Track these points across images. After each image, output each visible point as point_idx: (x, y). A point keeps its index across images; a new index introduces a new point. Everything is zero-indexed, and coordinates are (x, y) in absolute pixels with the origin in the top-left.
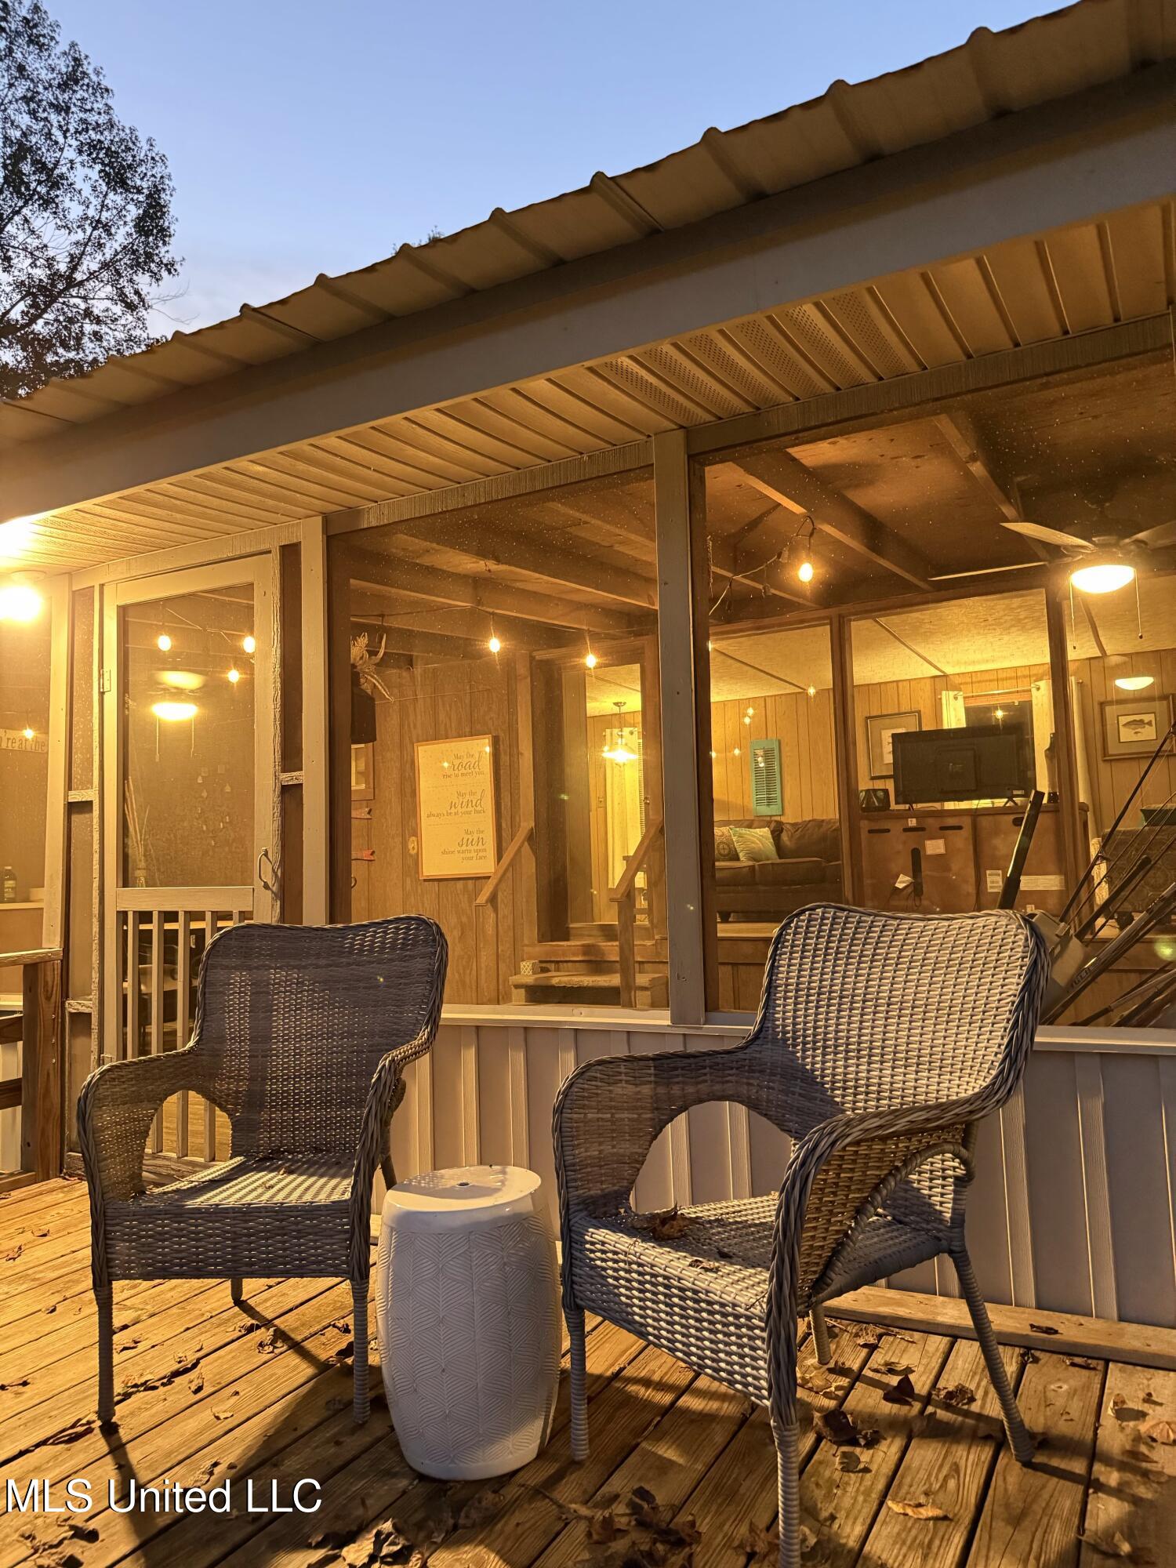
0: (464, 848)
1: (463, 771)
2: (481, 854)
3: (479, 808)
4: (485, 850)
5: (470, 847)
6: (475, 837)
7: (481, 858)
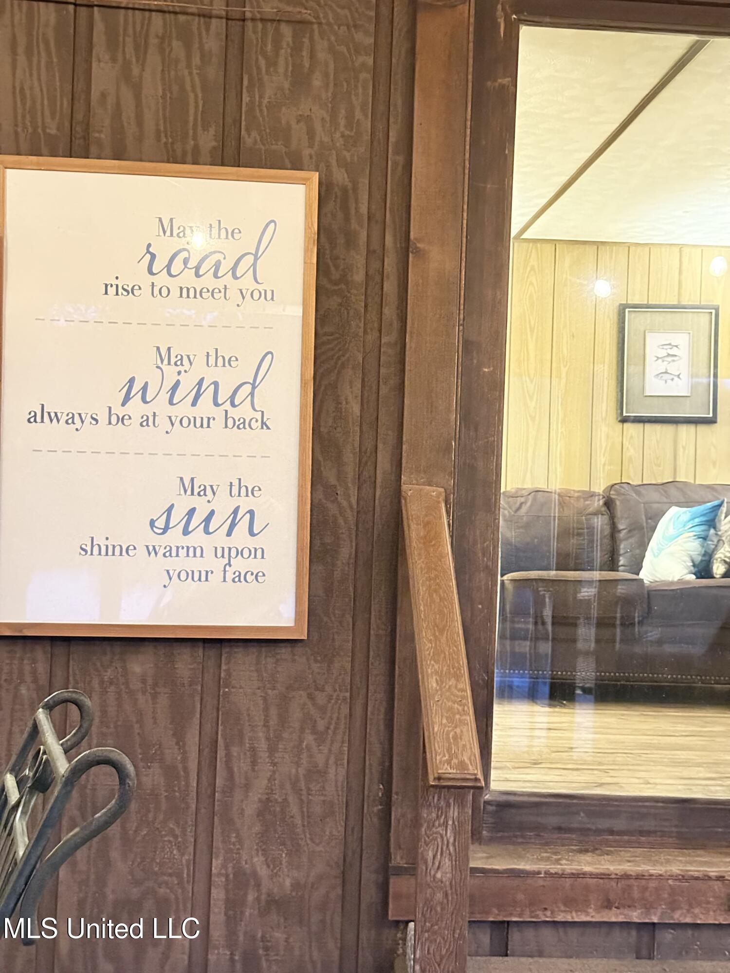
0: (174, 537)
1: (188, 279)
2: (240, 565)
3: (244, 411)
4: (258, 553)
5: (197, 538)
6: (223, 506)
7: (239, 578)
